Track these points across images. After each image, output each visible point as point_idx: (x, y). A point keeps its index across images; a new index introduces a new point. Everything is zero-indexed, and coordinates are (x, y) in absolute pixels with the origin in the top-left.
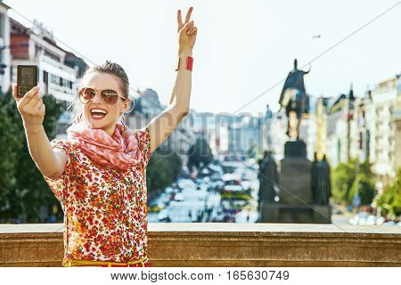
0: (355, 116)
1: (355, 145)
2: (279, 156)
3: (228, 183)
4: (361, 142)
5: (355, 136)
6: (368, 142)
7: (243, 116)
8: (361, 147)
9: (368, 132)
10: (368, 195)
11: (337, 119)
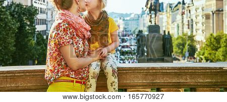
0: (186, 13)
1: (186, 27)
2: (146, 33)
3: (123, 47)
4: (188, 25)
5: (186, 22)
6: (192, 25)
7: (131, 14)
8: (189, 28)
9: (192, 20)
10: (192, 51)
11: (177, 14)
